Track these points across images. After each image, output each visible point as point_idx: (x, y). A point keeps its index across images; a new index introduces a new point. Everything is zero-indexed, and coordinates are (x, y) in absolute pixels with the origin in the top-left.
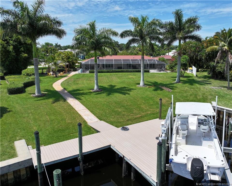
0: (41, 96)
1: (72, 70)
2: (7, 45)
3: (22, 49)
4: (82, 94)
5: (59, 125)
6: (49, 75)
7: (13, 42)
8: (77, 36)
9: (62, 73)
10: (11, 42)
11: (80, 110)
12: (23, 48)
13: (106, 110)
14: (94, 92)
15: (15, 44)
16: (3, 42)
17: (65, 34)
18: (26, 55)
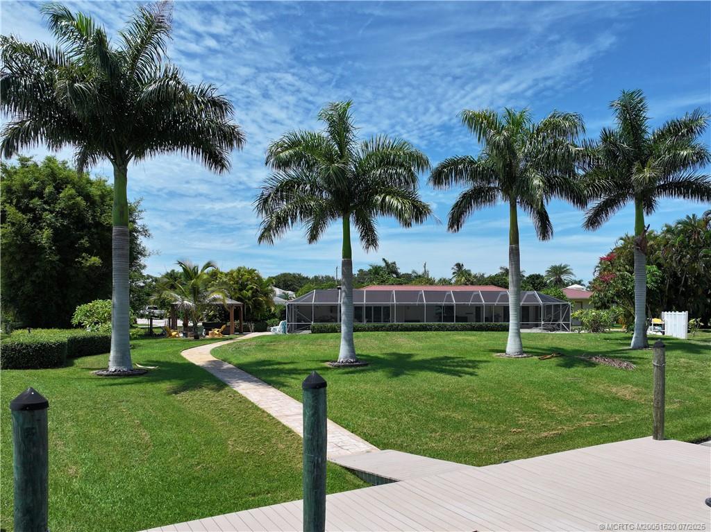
0: (131, 375)
1: (252, 326)
2: (33, 228)
3: (85, 242)
4: (294, 373)
5: (193, 461)
6: (170, 335)
7: (56, 216)
8: (283, 151)
9: (216, 331)
10: (48, 216)
11: (287, 416)
12: (86, 238)
13: (400, 414)
14: (339, 367)
15: (62, 225)
16: (20, 214)
17: (239, 141)
18: (95, 260)
